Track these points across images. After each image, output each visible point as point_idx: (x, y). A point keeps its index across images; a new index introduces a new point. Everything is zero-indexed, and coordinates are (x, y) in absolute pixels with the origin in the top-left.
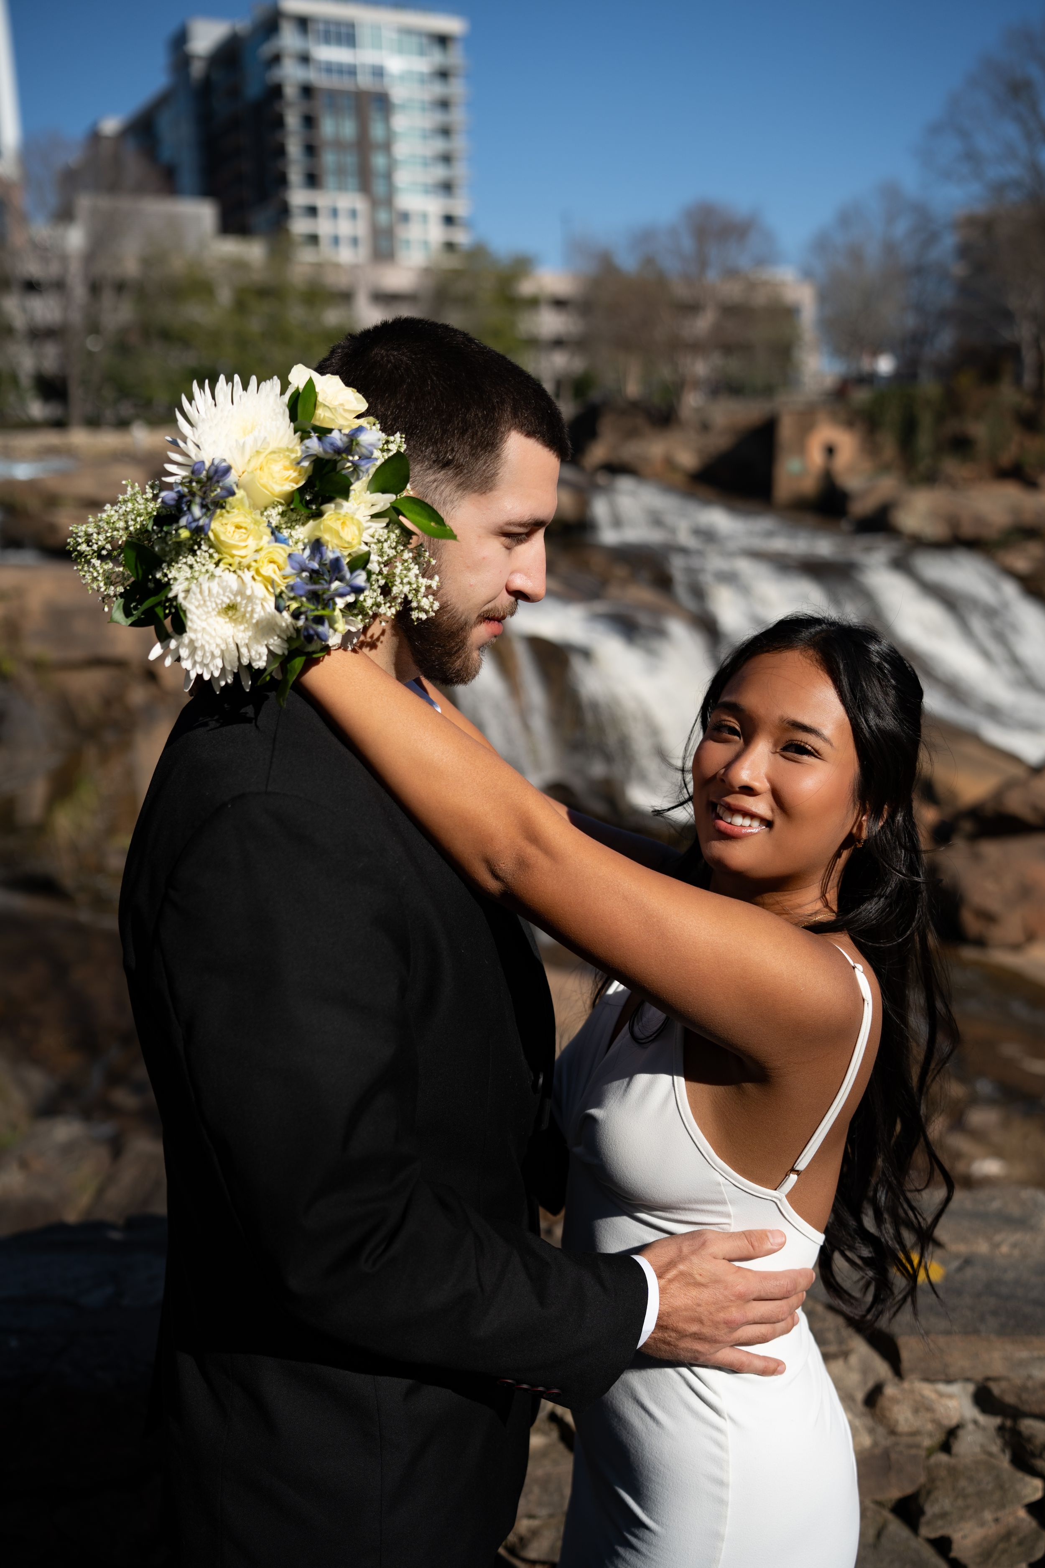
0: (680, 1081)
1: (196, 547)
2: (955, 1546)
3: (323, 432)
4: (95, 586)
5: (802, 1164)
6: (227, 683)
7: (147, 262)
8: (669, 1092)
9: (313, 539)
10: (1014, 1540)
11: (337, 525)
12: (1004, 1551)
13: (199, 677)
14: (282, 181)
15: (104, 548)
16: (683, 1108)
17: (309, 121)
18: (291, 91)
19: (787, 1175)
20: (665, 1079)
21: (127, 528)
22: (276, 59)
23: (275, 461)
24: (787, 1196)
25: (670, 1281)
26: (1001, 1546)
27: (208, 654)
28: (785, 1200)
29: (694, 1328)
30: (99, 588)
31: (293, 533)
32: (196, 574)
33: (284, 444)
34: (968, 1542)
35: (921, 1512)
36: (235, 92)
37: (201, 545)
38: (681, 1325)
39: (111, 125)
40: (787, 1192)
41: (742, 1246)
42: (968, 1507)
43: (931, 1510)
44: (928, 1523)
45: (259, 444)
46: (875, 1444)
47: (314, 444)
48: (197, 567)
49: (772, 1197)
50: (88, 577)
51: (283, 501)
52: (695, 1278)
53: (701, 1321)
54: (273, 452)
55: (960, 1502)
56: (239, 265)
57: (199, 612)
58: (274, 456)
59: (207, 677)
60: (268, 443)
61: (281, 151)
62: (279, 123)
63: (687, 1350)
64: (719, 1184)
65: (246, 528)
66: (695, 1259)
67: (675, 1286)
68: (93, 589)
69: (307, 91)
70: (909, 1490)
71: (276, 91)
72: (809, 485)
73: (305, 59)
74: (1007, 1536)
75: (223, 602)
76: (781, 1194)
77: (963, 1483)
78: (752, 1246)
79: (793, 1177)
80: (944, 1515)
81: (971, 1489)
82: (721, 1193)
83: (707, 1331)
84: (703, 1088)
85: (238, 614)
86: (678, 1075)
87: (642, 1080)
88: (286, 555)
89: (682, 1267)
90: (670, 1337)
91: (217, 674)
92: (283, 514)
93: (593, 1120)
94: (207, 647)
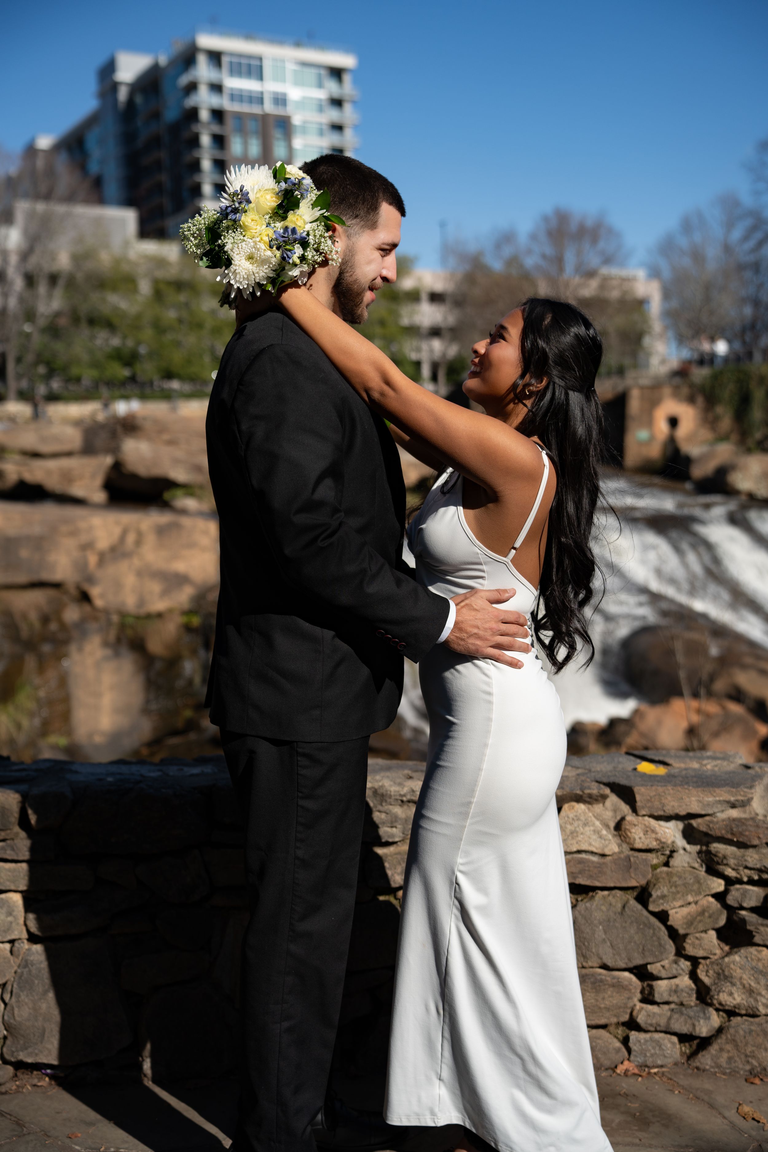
0: (461, 509)
1: (235, 230)
2: (671, 918)
3: (286, 180)
4: (191, 250)
5: (518, 544)
6: (250, 292)
7: (77, 259)
8: (455, 512)
9: (284, 227)
10: (707, 914)
11: (294, 219)
12: (700, 921)
13: (238, 288)
14: (196, 191)
15: (195, 233)
16: (461, 518)
17: (219, 141)
18: (204, 115)
19: (510, 550)
20: (452, 509)
21: (205, 224)
22: (192, 87)
23: (267, 194)
24: (511, 561)
25: (463, 607)
26: (699, 918)
27: (242, 277)
28: (510, 563)
29: (475, 631)
30: (193, 250)
31: (276, 225)
32: (236, 241)
33: (271, 187)
34: (679, 916)
35: (650, 895)
36: (156, 115)
37: (237, 229)
38: (469, 629)
39: (44, 142)
40: (511, 559)
41: (496, 596)
42: (678, 892)
43: (655, 893)
44: (654, 902)
45: (260, 187)
46: (621, 852)
47: (283, 185)
48: (236, 238)
49: (504, 561)
50: (189, 246)
51: (271, 212)
52: (473, 607)
53: (478, 628)
54: (266, 190)
55: (673, 889)
56: (161, 262)
57: (238, 256)
58: (267, 192)
59: (241, 288)
60: (264, 187)
61: (196, 166)
62: (195, 142)
63: (472, 644)
64: (478, 554)
65: (256, 221)
66: (473, 598)
67: (464, 610)
68: (190, 251)
69: (218, 115)
70: (643, 882)
71: (193, 114)
72: (655, 452)
73: (217, 88)
74: (702, 913)
75: (247, 252)
76: (508, 560)
77: (675, 879)
78: (500, 594)
79: (513, 552)
80: (663, 897)
81: (679, 882)
82: (479, 558)
83: (481, 633)
84: (471, 512)
85: (255, 259)
86: (459, 506)
87: (442, 510)
88: (273, 232)
89: (467, 602)
90: (464, 636)
91: (245, 286)
92: (270, 217)
93: (422, 529)
94: (241, 273)
